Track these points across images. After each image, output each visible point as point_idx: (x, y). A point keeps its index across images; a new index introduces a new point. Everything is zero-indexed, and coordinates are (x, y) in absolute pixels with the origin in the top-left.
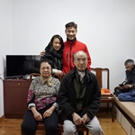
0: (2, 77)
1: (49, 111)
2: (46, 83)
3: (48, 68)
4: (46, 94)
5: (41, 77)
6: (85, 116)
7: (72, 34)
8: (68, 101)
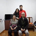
0: (4, 20)
1: (15, 28)
2: (14, 21)
3: (15, 17)
4: (14, 24)
5: (13, 19)
6: (24, 29)
7: (21, 8)
8: (20, 25)
